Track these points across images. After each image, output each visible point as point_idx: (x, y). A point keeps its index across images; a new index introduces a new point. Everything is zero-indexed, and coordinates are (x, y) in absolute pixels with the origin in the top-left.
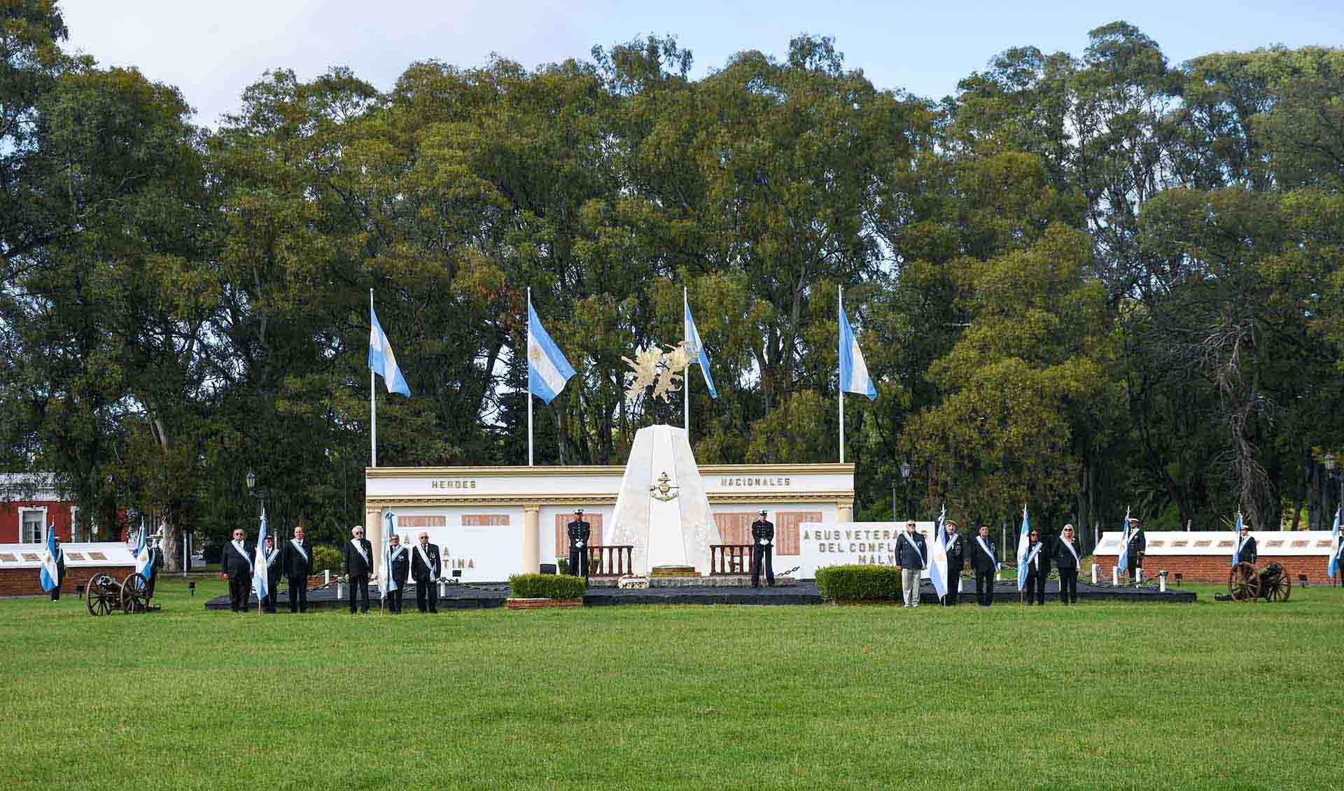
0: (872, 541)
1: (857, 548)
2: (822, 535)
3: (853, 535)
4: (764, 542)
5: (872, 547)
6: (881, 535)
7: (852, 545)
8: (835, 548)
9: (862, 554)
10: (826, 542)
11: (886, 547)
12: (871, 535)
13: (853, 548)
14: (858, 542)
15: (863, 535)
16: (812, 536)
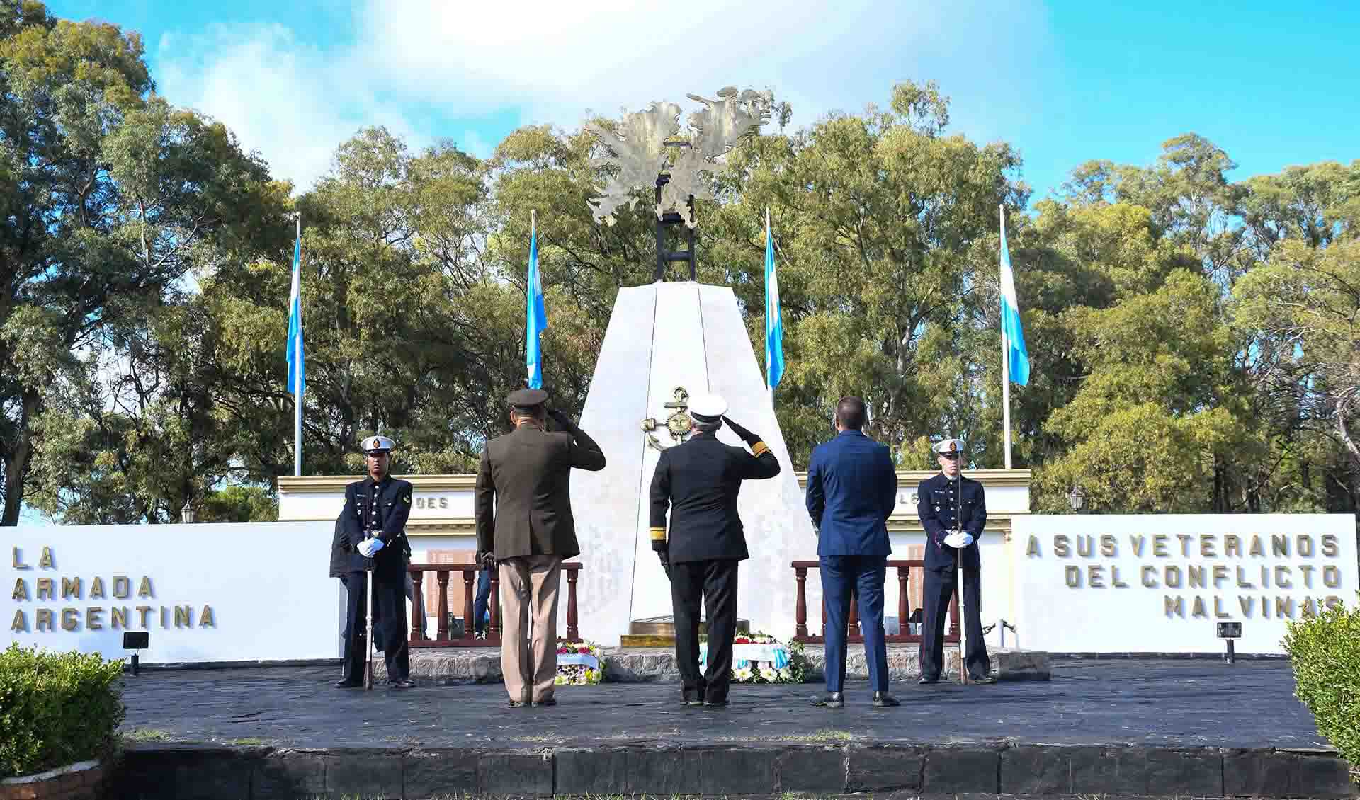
0: (1196, 559)
1: (1160, 578)
2: (1073, 547)
3: (1149, 547)
4: (956, 539)
5: (1197, 576)
6: (1219, 546)
7: (1147, 569)
8: (1106, 577)
9: (1173, 594)
10: (1083, 564)
11: (1232, 575)
12: (1195, 546)
13: (1151, 576)
14: (1160, 564)
15: (1173, 546)
16: (1047, 546)
